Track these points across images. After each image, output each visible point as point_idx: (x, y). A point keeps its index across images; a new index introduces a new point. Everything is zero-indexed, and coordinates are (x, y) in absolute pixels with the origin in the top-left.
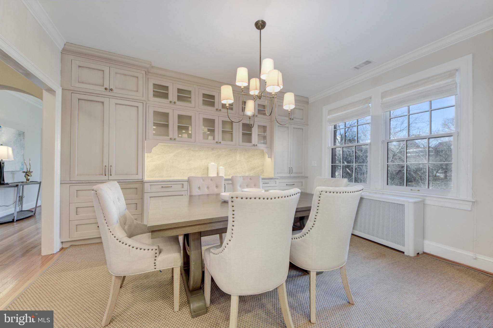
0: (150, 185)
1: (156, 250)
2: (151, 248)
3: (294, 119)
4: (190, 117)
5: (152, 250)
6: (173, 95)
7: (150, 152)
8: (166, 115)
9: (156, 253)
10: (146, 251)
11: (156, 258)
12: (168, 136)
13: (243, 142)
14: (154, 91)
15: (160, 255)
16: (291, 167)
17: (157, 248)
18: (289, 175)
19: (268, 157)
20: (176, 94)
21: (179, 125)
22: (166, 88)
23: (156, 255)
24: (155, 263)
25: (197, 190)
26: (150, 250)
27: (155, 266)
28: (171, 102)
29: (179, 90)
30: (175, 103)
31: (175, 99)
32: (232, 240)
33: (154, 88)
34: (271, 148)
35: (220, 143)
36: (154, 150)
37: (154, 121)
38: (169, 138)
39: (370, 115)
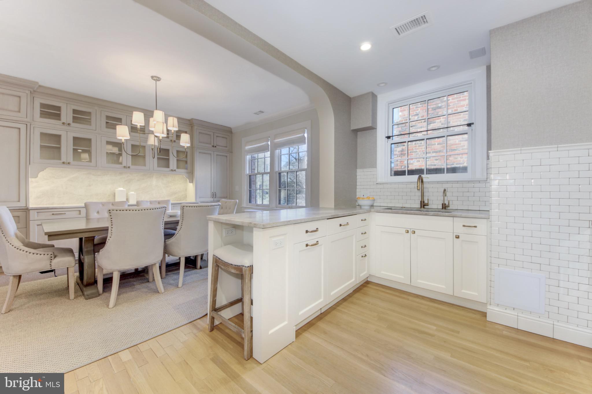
0: (37, 212)
1: (51, 255)
2: (46, 253)
3: (217, 146)
4: (90, 140)
5: (48, 255)
6: (66, 115)
7: (36, 177)
8: (58, 138)
9: (51, 257)
10: (42, 255)
11: (51, 261)
12: (60, 159)
13: (158, 166)
14: (41, 111)
15: (55, 259)
16: (215, 192)
17: (52, 253)
18: (212, 200)
19: (190, 182)
20: (71, 115)
21: (74, 148)
22: (59, 108)
23: (52, 258)
24: (51, 264)
25: (96, 214)
26: (46, 255)
27: (51, 266)
28: (63, 123)
29: (75, 111)
30: (69, 124)
31: (70, 120)
32: (112, 236)
33: (41, 107)
34: (192, 174)
35: (129, 167)
36: (41, 174)
37: (41, 143)
38: (62, 161)
39: (269, 151)
